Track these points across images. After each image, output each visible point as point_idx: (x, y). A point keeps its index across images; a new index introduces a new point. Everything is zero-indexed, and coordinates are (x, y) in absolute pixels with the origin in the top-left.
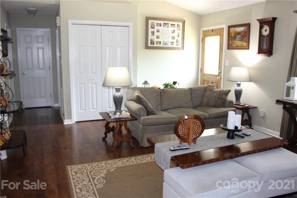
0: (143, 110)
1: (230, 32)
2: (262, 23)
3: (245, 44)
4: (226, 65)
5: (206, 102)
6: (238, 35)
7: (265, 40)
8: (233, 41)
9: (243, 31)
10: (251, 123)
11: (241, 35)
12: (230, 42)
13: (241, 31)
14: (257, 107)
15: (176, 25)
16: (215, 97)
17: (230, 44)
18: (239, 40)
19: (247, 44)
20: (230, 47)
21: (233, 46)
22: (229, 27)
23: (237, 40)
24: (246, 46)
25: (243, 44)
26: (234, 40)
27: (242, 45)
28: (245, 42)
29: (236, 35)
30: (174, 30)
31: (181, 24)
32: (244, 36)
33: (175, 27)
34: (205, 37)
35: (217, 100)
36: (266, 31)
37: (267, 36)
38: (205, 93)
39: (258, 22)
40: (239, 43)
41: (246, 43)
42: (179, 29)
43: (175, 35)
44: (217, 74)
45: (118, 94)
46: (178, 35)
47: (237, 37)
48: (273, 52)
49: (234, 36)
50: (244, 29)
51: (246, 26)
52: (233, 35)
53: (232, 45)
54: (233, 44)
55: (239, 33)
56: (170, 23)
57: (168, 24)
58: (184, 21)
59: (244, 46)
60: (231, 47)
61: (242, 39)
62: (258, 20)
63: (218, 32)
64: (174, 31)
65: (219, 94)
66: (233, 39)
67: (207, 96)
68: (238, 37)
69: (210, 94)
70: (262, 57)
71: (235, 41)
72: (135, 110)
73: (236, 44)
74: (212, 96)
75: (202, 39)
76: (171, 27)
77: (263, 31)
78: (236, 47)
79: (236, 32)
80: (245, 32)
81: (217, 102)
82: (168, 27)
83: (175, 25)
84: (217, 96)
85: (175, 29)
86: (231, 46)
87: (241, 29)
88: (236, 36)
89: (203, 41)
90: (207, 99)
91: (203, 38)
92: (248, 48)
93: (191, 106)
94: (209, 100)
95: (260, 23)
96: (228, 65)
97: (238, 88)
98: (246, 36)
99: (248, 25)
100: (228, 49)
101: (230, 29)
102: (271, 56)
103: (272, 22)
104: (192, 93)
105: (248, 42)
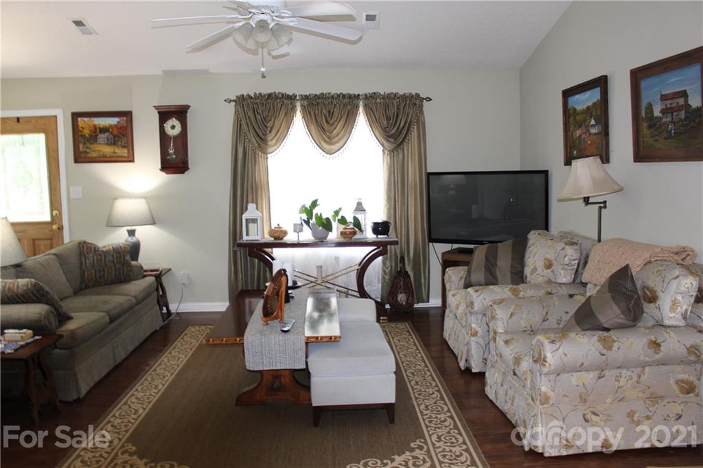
1: (78, 125)
2: (165, 115)
3: (124, 152)
4: (72, 196)
5: (94, 278)
6: (101, 132)
7: (172, 145)
8: (88, 145)
9: (116, 126)
10: (167, 300)
11: (111, 133)
12: (81, 148)
13: (111, 126)
14: (170, 269)
16: (113, 262)
17: (81, 152)
18: (107, 144)
19: (128, 151)
20: (80, 157)
21: (90, 155)
22: (76, 116)
23: (100, 144)
24: (126, 155)
25: (116, 151)
26: (93, 143)
27: (114, 152)
28: (124, 147)
29: (95, 132)
32: (119, 137)
35: (119, 268)
36: (174, 128)
37: (175, 138)
38: (83, 259)
39: (156, 111)
40: (107, 150)
41: (125, 151)
47: (98, 137)
48: (190, 165)
49: (91, 136)
50: (118, 122)
51: (123, 116)
52: (87, 132)
53: (86, 152)
54: (88, 150)
55: (104, 130)
59: (120, 155)
60: (86, 158)
61: (114, 141)
62: (156, 107)
63: (45, 126)
65: (118, 255)
66: (88, 141)
67: (93, 265)
68: (102, 136)
69: (97, 260)
70: (164, 177)
71: (94, 146)
73: (99, 151)
74: (105, 261)
77: (168, 126)
78: (99, 157)
79: (95, 126)
80: (120, 128)
81: (122, 271)
84: (115, 261)
86: (82, 155)
87: (113, 121)
88: (97, 136)
90: (93, 271)
92: (131, 159)
93: (72, 292)
94: (100, 272)
95: (159, 112)
96: (81, 196)
97: (132, 240)
98: (124, 135)
99: (128, 115)
100: (77, 161)
101: (79, 119)
102: (186, 172)
103: (181, 113)
104: (60, 264)
105: (131, 148)
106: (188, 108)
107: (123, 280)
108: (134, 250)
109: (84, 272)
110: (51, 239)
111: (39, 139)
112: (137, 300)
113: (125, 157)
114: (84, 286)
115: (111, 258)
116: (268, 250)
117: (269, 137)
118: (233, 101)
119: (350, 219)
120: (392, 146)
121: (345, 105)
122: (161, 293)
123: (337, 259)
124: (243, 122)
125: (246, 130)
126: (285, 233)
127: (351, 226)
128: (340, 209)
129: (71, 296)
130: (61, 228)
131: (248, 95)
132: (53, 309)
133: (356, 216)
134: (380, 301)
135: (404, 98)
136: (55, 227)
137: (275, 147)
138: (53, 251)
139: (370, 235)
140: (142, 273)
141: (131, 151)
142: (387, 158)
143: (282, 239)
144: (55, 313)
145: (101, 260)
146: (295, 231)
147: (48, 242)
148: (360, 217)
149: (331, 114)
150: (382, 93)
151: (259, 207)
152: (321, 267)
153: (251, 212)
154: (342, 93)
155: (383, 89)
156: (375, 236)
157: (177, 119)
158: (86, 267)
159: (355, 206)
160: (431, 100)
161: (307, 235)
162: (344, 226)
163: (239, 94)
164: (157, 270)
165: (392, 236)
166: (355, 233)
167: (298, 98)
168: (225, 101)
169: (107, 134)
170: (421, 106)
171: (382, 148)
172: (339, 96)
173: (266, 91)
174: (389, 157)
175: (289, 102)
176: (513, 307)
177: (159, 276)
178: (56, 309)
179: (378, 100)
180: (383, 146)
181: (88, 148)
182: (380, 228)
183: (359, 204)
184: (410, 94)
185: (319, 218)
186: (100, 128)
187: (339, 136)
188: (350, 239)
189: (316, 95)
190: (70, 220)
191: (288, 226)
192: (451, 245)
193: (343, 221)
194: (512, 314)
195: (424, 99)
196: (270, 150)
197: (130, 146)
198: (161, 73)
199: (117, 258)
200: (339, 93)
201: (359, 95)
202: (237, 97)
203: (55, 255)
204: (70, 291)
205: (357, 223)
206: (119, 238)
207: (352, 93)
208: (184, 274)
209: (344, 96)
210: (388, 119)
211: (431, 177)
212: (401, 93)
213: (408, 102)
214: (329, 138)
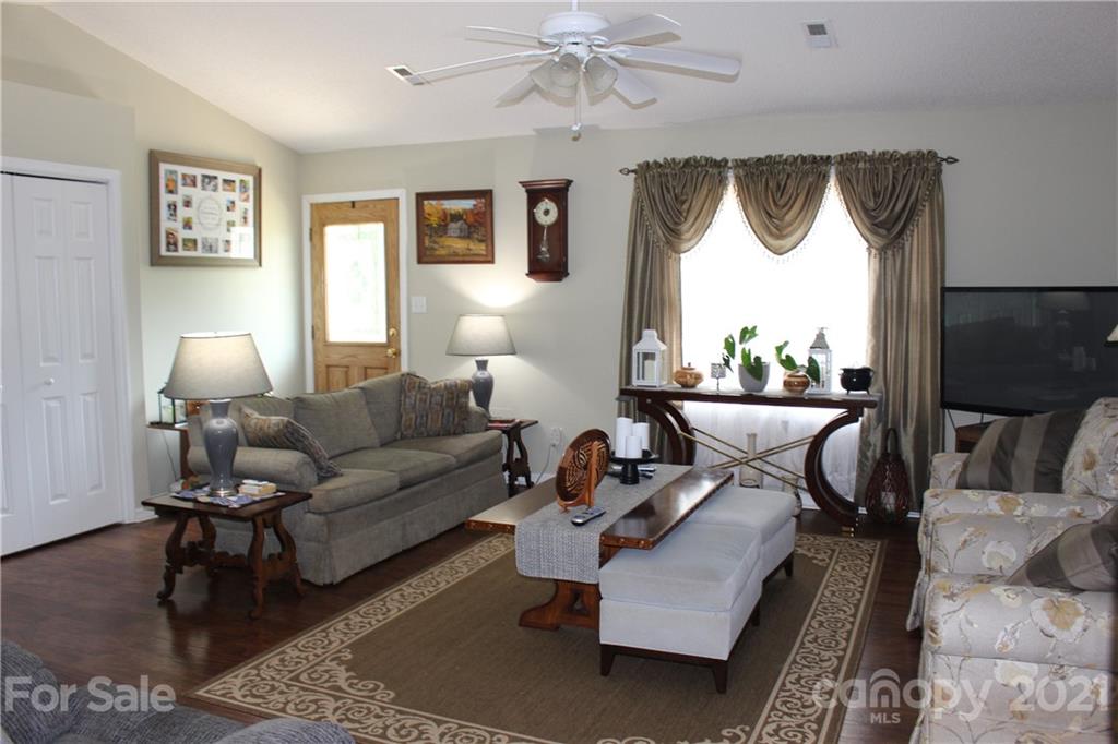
0: (309, 463)
1: (423, 211)
2: (535, 194)
3: (480, 248)
4: (414, 310)
5: (413, 425)
6: (452, 221)
7: (545, 238)
8: (437, 240)
9: (471, 211)
10: (528, 468)
11: (465, 221)
12: (427, 243)
13: (465, 211)
14: (537, 422)
15: (237, 184)
16: (441, 405)
17: (426, 248)
18: (459, 237)
19: (487, 246)
20: (425, 256)
21: (437, 253)
22: (421, 197)
23: (450, 237)
24: (484, 253)
25: (471, 246)
26: (441, 236)
27: (470, 249)
28: (481, 241)
29: (446, 217)
30: (232, 198)
31: (250, 179)
32: (475, 227)
33: (233, 190)
34: (324, 225)
35: (449, 414)
36: (547, 213)
37: (550, 227)
38: (403, 398)
39: (524, 189)
40: (460, 245)
41: (483, 246)
42: (244, 196)
43: (236, 216)
44: (383, 340)
45: (222, 423)
46: (245, 218)
47: (449, 227)
48: (570, 269)
49: (440, 225)
50: (474, 205)
51: (484, 197)
52: (434, 220)
53: (433, 248)
54: (436, 246)
55: (456, 217)
56: (222, 175)
57: (216, 178)
58: (260, 170)
59: (476, 252)
60: (432, 256)
61: (470, 233)
62: (524, 184)
63: (382, 212)
64: (233, 202)
65: (450, 396)
66: (436, 233)
67: (414, 407)
68: (454, 227)
69: (421, 399)
70: (532, 286)
71: (443, 239)
72: (285, 469)
73: (449, 247)
74: (430, 402)
75: (311, 230)
76: (224, 190)
77: (539, 211)
78: (449, 255)
79: (444, 212)
80: (477, 214)
81: (451, 419)
82: (215, 189)
83: (233, 182)
84: (444, 403)
85: (235, 196)
86: (428, 253)
87: (468, 204)
88: (446, 225)
89: (316, 238)
90: (413, 416)
91: (316, 229)
92: (490, 258)
93: (377, 441)
94: (422, 416)
95: (527, 191)
96: (424, 310)
97: (481, 375)
98: (481, 224)
99: (486, 195)
100: (420, 261)
101: (426, 202)
102: (565, 280)
103: (559, 193)
104: (368, 403)
105: (490, 243)
106: (569, 182)
107: (452, 431)
108: (484, 390)
109: (401, 416)
110: (386, 368)
111: (376, 230)
112: (458, 462)
113: (482, 255)
115: (438, 398)
116: (676, 403)
117: (684, 227)
118: (633, 171)
119: (801, 360)
120: (881, 243)
121: (806, 174)
122: (517, 454)
123: (785, 424)
124: (646, 204)
125: (650, 215)
126: (698, 378)
127: (801, 373)
128: (786, 343)
129: (372, 448)
130: (397, 354)
131: (656, 163)
132: (310, 460)
133: (814, 356)
134: (852, 500)
135: (907, 159)
136: (390, 351)
137: (693, 242)
138: (361, 384)
139: (836, 389)
140: (487, 423)
141: (490, 247)
142: (875, 263)
143: (693, 386)
144: (313, 465)
145: (425, 401)
146: (713, 376)
147: (383, 371)
148: (820, 358)
149: (781, 189)
150: (869, 153)
151: (667, 336)
152: (755, 435)
153: (649, 341)
154: (801, 155)
155: (872, 144)
156: (845, 391)
157: (550, 199)
158: (405, 409)
159: (812, 340)
160: (956, 161)
161: (732, 383)
162: (789, 372)
163: (641, 161)
164: (513, 421)
165: (874, 393)
166: (806, 385)
167: (730, 164)
168: (621, 171)
169: (459, 223)
170: (938, 172)
171: (866, 245)
172: (796, 159)
173: (682, 154)
174: (877, 259)
175: (716, 171)
176: (971, 529)
177: (514, 431)
178: (315, 461)
179: (861, 165)
180: (867, 241)
181: (435, 242)
182: (854, 378)
183: (821, 337)
184: (919, 152)
185: (746, 356)
186: (451, 215)
187: (795, 225)
188: (795, 397)
189: (759, 160)
190: (409, 343)
191: (705, 368)
192: (980, 415)
193: (788, 363)
194: (965, 541)
195: (944, 160)
196: (685, 246)
197: (489, 240)
198: (534, 133)
199: (448, 399)
200: (796, 154)
201: (829, 157)
202: (639, 165)
203: (361, 388)
205: (813, 370)
206: (467, 371)
207: (817, 153)
208: (555, 430)
209: (804, 159)
210: (876, 195)
211: (947, 294)
212: (904, 151)
213: (914, 165)
214: (777, 227)
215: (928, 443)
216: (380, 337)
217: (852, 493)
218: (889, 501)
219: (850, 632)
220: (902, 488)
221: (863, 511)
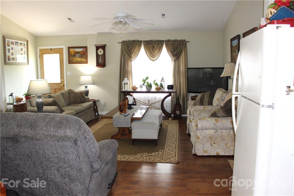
1: (70, 51)
2: (98, 48)
3: (84, 60)
4: (68, 75)
5: (73, 101)
6: (77, 54)
7: (100, 58)
8: (73, 58)
9: (82, 51)
10: (97, 111)
12: (71, 59)
14: (99, 100)
15: (23, 44)
17: (70, 60)
18: (79, 57)
19: (86, 59)
20: (70, 62)
21: (73, 61)
22: (69, 48)
23: (77, 57)
24: (85, 61)
25: (82, 60)
28: (84, 58)
29: (75, 53)
30: (22, 48)
31: (25, 43)
33: (22, 46)
34: (43, 54)
36: (101, 52)
37: (101, 55)
38: (70, 95)
39: (95, 46)
40: (79, 59)
41: (85, 59)
42: (24, 47)
43: (23, 52)
44: (60, 82)
45: (40, 100)
46: (25, 53)
48: (106, 64)
49: (74, 55)
51: (84, 48)
52: (72, 53)
53: (72, 60)
54: (73, 60)
55: (78, 53)
56: (19, 42)
57: (18, 42)
58: (28, 41)
60: (72, 62)
61: (81, 56)
63: (59, 51)
64: (22, 49)
66: (73, 56)
67: (73, 97)
68: (77, 55)
69: (74, 95)
70: (97, 69)
71: (75, 58)
72: (54, 110)
73: (76, 60)
75: (40, 56)
76: (20, 45)
77: (99, 52)
78: (77, 62)
79: (75, 51)
80: (83, 52)
81: (82, 99)
82: (18, 45)
83: (22, 43)
85: (22, 47)
86: (71, 61)
87: (81, 50)
88: (76, 55)
90: (73, 99)
91: (41, 55)
92: (87, 62)
93: (66, 105)
94: (75, 99)
95: (96, 47)
96: (70, 75)
97: (86, 89)
98: (84, 54)
99: (86, 48)
100: (69, 63)
101: (70, 49)
102: (105, 67)
103: (103, 47)
104: (63, 96)
105: (87, 59)
106: (106, 45)
107: (82, 102)
108: (87, 93)
109: (70, 99)
110: (61, 89)
111: (57, 56)
112: (86, 109)
114: (70, 104)
115: (79, 95)
116: (131, 94)
117: (132, 55)
118: (121, 43)
119: (159, 84)
120: (175, 59)
121: (159, 44)
122: (96, 108)
123: (155, 98)
124: (124, 50)
125: (125, 52)
126: (137, 88)
127: (159, 86)
128: (156, 80)
130: (64, 85)
131: (126, 41)
132: (59, 108)
133: (162, 83)
134: (170, 113)
135: (180, 41)
136: (62, 85)
137: (134, 59)
138: (60, 92)
139: (166, 90)
140: (89, 100)
142: (173, 63)
143: (136, 90)
144: (60, 109)
145: (76, 96)
146: (140, 87)
147: (60, 90)
148: (163, 83)
149: (154, 47)
150: (172, 40)
151: (129, 79)
152: (149, 100)
153: (126, 80)
154: (158, 40)
155: (172, 38)
156: (168, 90)
157: (102, 49)
158: (71, 98)
159: (161, 79)
160: (189, 42)
161: (144, 89)
162: (157, 86)
163: (123, 40)
164: (94, 100)
165: (174, 90)
166: (160, 89)
167: (142, 42)
168: (118, 43)
169: (79, 54)
170: (186, 44)
171: (171, 59)
172: (157, 41)
173: (132, 39)
174: (174, 62)
175: (139, 43)
177: (95, 102)
178: (60, 108)
179: (170, 42)
180: (172, 58)
181: (73, 59)
182: (170, 87)
183: (163, 79)
184: (182, 40)
185: (148, 83)
186: (77, 52)
187: (157, 55)
188: (159, 90)
189: (149, 41)
190: (67, 83)
191: (138, 86)
192: (195, 94)
193: (156, 84)
194: (198, 114)
195: (187, 42)
196: (133, 59)
197: (86, 58)
198: (97, 33)
199: (81, 95)
200: (157, 40)
201: (164, 41)
202: (122, 41)
203: (61, 93)
204: (65, 104)
205: (162, 86)
206: (82, 89)
207: (161, 40)
208: (103, 102)
209: (158, 41)
210: (174, 49)
211: (188, 69)
212: (179, 40)
213: (181, 43)
214: (153, 55)
215: (185, 100)
216: (59, 81)
217: (170, 112)
218: (178, 112)
219: (176, 135)
220: (180, 110)
221: (173, 115)
